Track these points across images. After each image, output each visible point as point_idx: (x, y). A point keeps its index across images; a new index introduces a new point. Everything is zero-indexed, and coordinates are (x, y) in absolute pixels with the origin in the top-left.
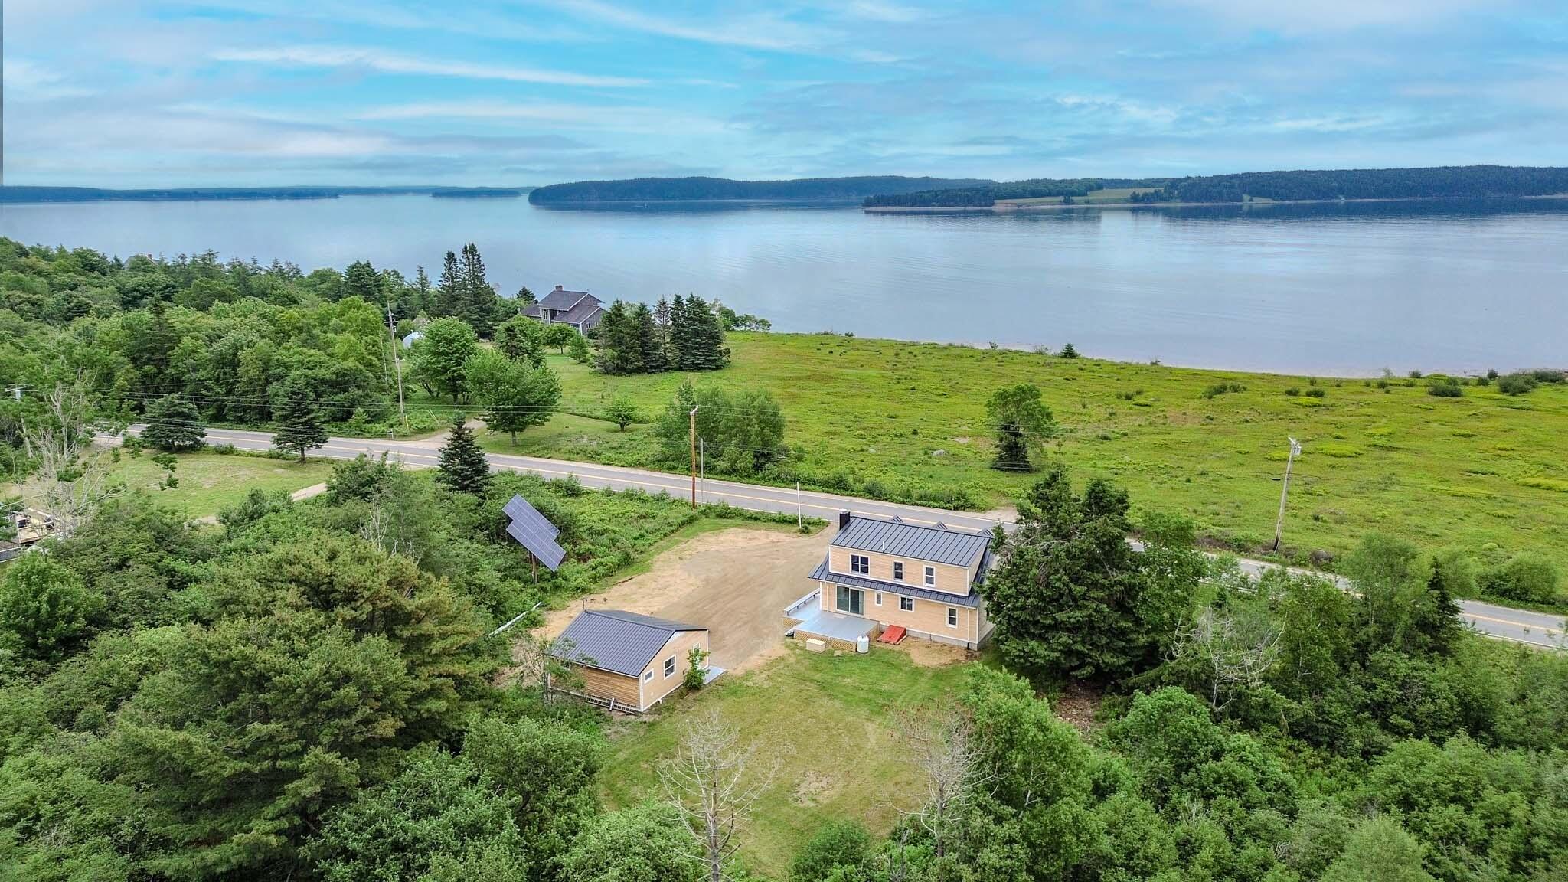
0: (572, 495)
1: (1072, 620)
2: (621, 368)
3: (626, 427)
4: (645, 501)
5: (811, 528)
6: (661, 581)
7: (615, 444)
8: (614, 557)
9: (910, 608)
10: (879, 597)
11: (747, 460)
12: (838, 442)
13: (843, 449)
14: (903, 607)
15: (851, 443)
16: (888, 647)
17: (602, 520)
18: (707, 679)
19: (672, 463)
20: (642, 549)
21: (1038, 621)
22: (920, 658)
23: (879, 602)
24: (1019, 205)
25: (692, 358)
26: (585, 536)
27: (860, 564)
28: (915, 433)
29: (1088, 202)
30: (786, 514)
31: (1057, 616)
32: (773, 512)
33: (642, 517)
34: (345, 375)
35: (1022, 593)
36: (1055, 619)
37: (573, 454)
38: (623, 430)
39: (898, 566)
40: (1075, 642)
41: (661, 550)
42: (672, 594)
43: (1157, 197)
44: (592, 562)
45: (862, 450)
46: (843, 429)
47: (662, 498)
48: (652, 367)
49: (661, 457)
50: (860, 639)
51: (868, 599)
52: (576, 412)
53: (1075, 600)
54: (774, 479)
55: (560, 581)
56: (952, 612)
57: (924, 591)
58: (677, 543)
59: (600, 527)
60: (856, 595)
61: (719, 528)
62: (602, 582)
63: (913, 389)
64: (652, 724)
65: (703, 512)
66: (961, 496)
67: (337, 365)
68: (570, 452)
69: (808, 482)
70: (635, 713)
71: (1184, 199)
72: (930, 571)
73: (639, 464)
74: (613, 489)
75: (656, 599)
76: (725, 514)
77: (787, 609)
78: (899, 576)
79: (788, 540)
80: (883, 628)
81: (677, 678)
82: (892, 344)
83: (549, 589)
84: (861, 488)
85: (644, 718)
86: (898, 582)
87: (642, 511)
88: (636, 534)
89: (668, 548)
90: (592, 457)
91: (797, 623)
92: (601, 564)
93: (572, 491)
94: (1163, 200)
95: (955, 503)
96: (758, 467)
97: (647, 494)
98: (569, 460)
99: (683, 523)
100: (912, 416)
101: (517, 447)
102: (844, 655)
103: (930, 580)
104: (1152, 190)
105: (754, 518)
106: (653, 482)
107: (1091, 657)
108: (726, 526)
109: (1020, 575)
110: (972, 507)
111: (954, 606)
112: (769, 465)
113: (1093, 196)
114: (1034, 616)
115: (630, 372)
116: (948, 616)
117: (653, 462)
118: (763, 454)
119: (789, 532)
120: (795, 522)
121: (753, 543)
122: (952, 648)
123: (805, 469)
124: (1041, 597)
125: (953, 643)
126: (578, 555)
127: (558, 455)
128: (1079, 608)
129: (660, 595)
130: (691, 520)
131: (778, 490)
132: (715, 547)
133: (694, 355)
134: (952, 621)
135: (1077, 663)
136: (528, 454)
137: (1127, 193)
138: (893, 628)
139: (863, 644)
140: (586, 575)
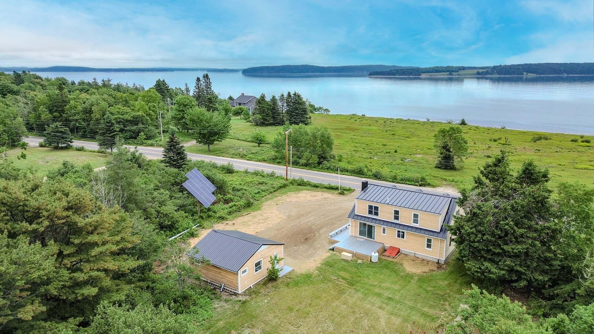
0: (230, 173)
1: (515, 251)
2: (263, 123)
3: (261, 145)
4: (263, 176)
5: (345, 192)
6: (265, 215)
7: (254, 152)
8: (242, 202)
9: (403, 237)
10: (384, 230)
11: (315, 159)
12: (358, 154)
13: (361, 157)
14: (399, 236)
15: (365, 155)
16: (391, 259)
17: (240, 184)
18: (281, 274)
19: (280, 161)
20: (258, 199)
21: (490, 250)
22: (409, 268)
23: (384, 232)
24: (432, 75)
25: (294, 120)
26: (230, 191)
27: (373, 210)
28: (396, 152)
29: (459, 75)
30: (333, 185)
31: (505, 247)
32: (326, 184)
33: (260, 183)
34: (137, 118)
35: (480, 232)
36: (503, 249)
37: (234, 156)
38: (259, 146)
39: (397, 212)
40: (516, 265)
41: (267, 200)
42: (269, 222)
43: (487, 73)
44: (231, 204)
45: (371, 158)
46: (361, 149)
47: (272, 175)
48: (277, 123)
49: (274, 157)
50: (373, 254)
51: (378, 230)
52: (240, 139)
53: (516, 238)
54: (327, 169)
55: (211, 213)
56: (429, 241)
57: (412, 227)
58: (276, 197)
59: (238, 187)
60: (370, 227)
61: (298, 190)
62: (234, 215)
63: (393, 134)
64: (244, 302)
65: (292, 183)
66: (423, 179)
67: (134, 114)
68: (233, 154)
69: (344, 171)
70: (236, 294)
71: (499, 74)
72: (416, 216)
73: (264, 161)
74: (249, 170)
75: (260, 225)
76: (301, 184)
77: (331, 234)
78: (397, 218)
79: (333, 197)
80: (386, 248)
81: (263, 273)
82: (383, 119)
83: (204, 217)
84: (371, 174)
85: (240, 298)
86: (396, 221)
87: (261, 181)
88: (256, 191)
89: (271, 199)
90: (243, 157)
91: (336, 242)
92: (235, 205)
93: (229, 171)
94: (490, 74)
95: (420, 183)
96: (319, 163)
97: (265, 173)
98: (232, 158)
99: (281, 187)
100: (393, 145)
101: (210, 152)
102: (363, 263)
103: (416, 221)
104: (485, 70)
105: (316, 186)
106: (268, 168)
107: (525, 275)
108: (302, 190)
109: (479, 220)
110: (429, 185)
111: (430, 237)
112: (325, 162)
113: (461, 72)
114: (487, 247)
115: (267, 125)
116: (426, 243)
117: (270, 160)
118: (322, 157)
119: (334, 193)
120: (337, 189)
121: (315, 198)
122: (428, 262)
123: (343, 165)
124: (493, 235)
125: (429, 259)
126: (225, 200)
127: (227, 155)
128: (518, 242)
129: (263, 223)
130: (285, 186)
131: (329, 174)
132: (295, 200)
133: (295, 118)
134: (429, 246)
135: (516, 278)
136: (214, 155)
137: (475, 71)
138: (392, 248)
139: (375, 256)
140: (226, 211)
